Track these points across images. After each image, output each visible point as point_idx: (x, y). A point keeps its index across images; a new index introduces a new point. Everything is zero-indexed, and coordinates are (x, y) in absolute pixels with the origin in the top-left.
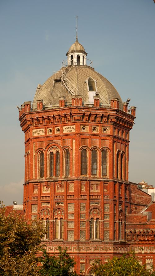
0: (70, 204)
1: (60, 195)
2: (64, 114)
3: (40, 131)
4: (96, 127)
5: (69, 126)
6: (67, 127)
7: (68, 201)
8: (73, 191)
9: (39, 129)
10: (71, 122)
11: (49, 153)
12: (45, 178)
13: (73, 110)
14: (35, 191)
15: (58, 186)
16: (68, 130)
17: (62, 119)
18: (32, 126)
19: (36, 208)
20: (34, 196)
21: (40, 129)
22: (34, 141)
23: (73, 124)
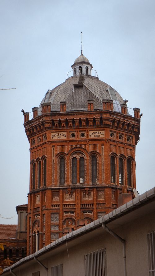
0: (100, 213)
1: (88, 203)
2: (93, 117)
3: (60, 135)
4: (122, 135)
5: (96, 131)
6: (94, 132)
7: (98, 210)
8: (104, 199)
9: (59, 133)
10: (100, 127)
11: (71, 157)
12: (67, 184)
13: (104, 114)
14: (54, 199)
15: (83, 194)
16: (95, 135)
17: (90, 123)
18: (52, 129)
19: (56, 217)
20: (54, 204)
21: (61, 133)
22: (53, 145)
23: (102, 129)
